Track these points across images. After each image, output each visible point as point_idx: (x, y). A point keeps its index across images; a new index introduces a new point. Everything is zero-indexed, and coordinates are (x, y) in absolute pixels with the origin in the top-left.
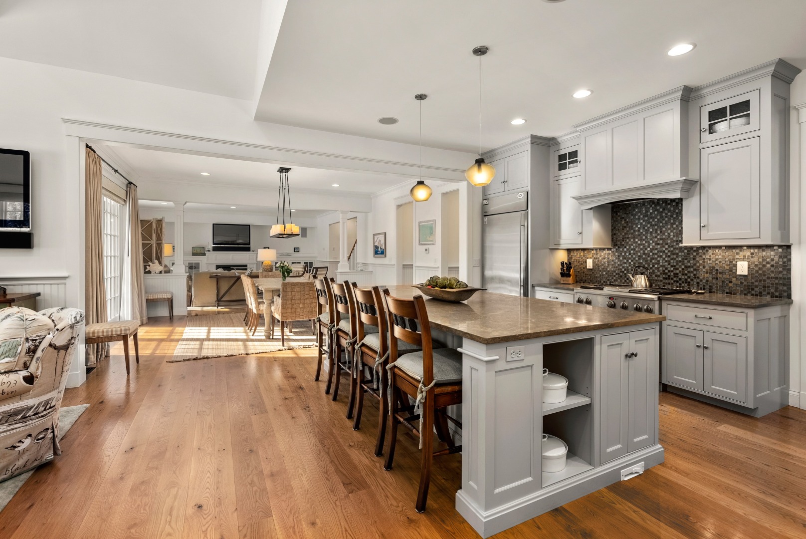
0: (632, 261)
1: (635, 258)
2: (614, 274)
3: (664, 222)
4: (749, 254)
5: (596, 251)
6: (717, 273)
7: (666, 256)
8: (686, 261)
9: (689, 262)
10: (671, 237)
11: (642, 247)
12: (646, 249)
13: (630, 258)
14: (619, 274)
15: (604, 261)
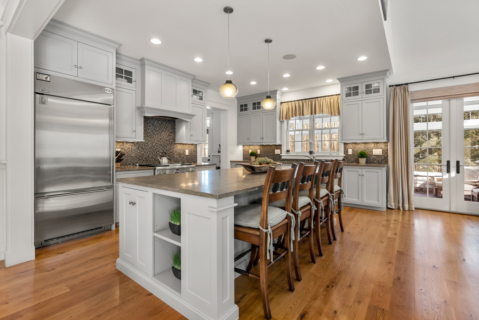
0: (146, 150)
1: (147, 148)
2: (136, 158)
3: (161, 130)
4: (188, 147)
5: (123, 144)
6: (180, 155)
7: (162, 147)
8: (170, 150)
9: (171, 150)
10: (165, 138)
11: (151, 142)
12: (153, 143)
13: (145, 149)
14: (139, 158)
15: (129, 150)
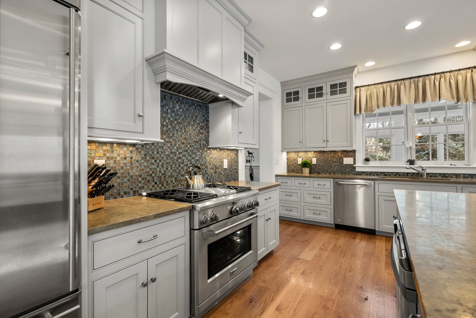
0: (160, 161)
1: (163, 158)
2: (140, 179)
3: (187, 122)
4: (227, 154)
5: (112, 147)
7: (189, 156)
8: (201, 160)
9: (202, 160)
10: (192, 137)
11: (169, 145)
12: (173, 148)
13: (158, 158)
14: (146, 178)
15: (125, 161)
